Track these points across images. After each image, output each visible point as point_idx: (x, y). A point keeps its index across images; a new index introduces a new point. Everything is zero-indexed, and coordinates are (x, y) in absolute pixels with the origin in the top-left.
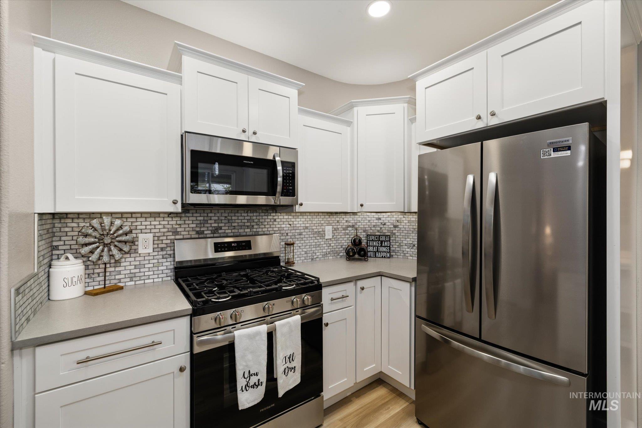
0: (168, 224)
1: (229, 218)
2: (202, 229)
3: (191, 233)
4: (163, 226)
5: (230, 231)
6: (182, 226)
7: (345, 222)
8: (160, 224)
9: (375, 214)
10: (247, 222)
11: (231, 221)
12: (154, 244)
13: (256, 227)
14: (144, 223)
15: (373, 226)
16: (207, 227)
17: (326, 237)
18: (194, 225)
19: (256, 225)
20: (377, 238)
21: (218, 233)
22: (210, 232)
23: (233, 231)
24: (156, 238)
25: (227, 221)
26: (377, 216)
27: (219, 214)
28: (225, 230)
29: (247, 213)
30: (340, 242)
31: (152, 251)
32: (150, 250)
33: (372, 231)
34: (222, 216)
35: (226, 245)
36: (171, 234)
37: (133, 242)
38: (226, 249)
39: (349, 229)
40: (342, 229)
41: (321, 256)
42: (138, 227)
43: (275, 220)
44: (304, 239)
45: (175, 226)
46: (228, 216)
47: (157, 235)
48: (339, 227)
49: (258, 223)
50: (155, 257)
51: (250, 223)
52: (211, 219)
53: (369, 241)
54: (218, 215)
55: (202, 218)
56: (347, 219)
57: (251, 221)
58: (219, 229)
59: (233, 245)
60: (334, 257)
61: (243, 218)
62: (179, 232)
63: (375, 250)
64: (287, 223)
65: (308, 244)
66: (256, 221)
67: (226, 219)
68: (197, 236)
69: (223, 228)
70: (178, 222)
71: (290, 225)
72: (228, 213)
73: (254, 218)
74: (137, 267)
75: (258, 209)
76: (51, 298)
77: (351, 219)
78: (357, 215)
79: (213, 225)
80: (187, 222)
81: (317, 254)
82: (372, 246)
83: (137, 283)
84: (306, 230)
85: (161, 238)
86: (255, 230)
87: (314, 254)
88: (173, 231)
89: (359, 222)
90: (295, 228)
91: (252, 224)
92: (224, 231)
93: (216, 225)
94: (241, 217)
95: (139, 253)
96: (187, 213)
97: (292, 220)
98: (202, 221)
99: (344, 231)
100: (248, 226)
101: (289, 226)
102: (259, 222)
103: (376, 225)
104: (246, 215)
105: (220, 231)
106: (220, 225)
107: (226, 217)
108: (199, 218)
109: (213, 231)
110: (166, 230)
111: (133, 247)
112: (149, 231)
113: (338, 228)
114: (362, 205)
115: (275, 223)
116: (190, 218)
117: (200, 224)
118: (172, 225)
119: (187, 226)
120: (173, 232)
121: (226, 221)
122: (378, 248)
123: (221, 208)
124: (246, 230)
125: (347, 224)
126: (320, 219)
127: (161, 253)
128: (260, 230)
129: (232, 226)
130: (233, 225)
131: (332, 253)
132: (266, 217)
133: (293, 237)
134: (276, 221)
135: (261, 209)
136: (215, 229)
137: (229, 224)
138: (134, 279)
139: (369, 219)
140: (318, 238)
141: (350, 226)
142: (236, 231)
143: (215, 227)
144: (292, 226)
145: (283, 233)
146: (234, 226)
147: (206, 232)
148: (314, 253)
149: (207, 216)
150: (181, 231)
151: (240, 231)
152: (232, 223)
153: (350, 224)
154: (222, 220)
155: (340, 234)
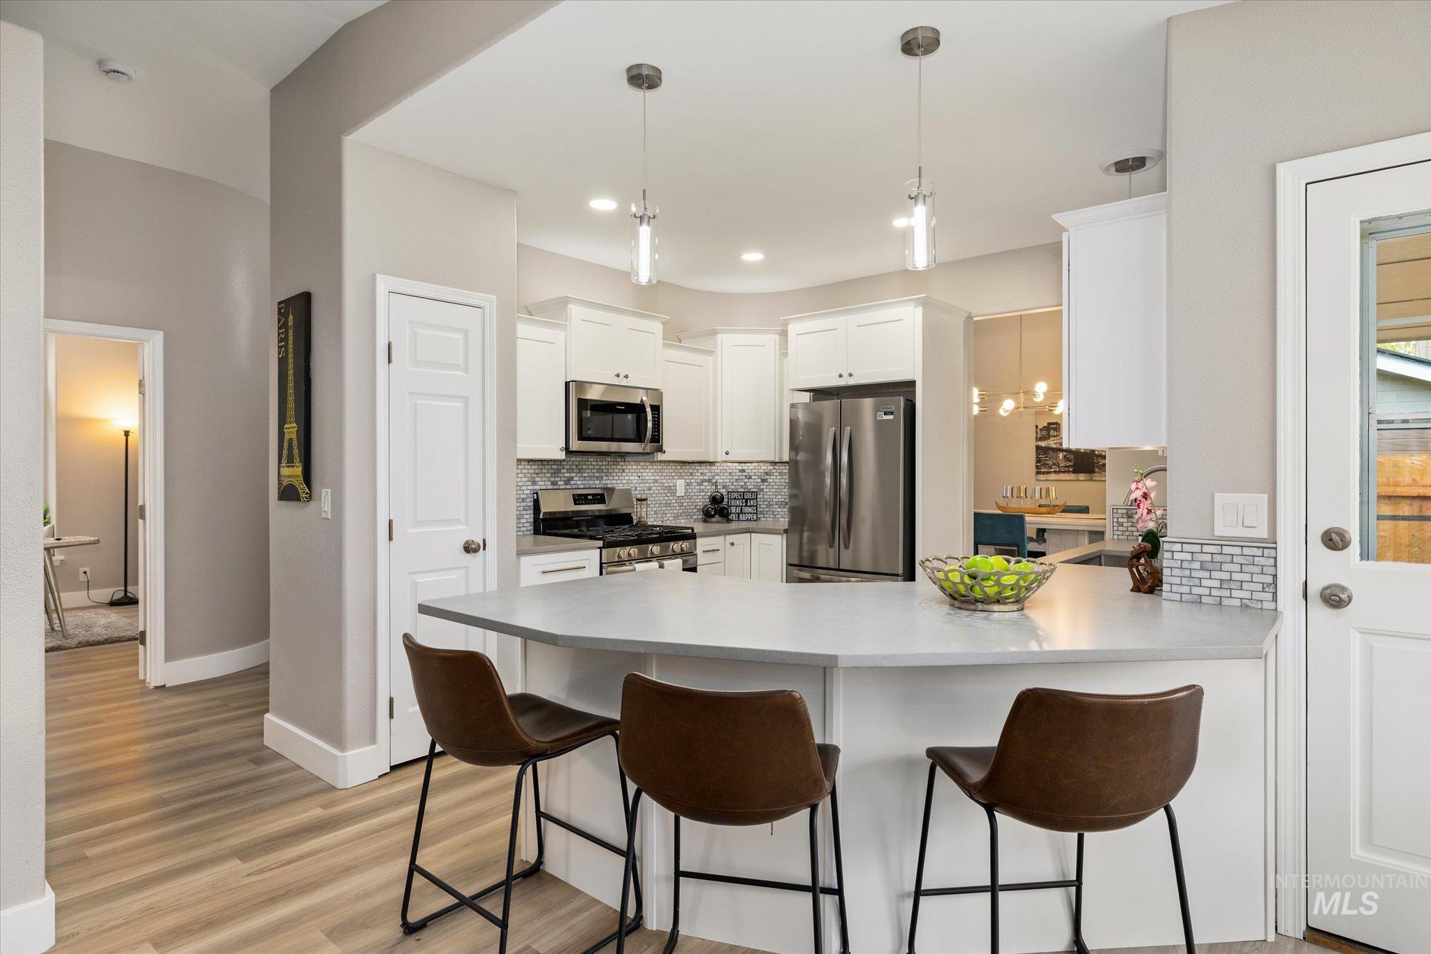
0: (528, 473)
1: (580, 467)
2: (556, 479)
3: (547, 483)
4: (524, 474)
5: (580, 482)
6: (539, 475)
7: (699, 474)
8: (521, 473)
9: (737, 464)
11: (581, 471)
13: (605, 478)
15: (734, 480)
17: (678, 495)
18: (549, 475)
20: (740, 495)
21: (570, 484)
22: (562, 483)
23: (583, 482)
25: (578, 471)
26: (740, 468)
30: (693, 501)
33: (733, 487)
34: (573, 465)
35: (583, 497)
36: (530, 483)
38: (586, 502)
39: (705, 484)
40: (696, 484)
41: (672, 518)
43: (623, 471)
44: (653, 495)
45: (533, 475)
48: (692, 481)
49: (607, 474)
52: (564, 469)
53: (731, 499)
55: (556, 467)
56: (701, 471)
58: (571, 479)
59: (589, 497)
60: (686, 521)
63: (738, 510)
64: (635, 474)
65: (658, 502)
66: (605, 471)
67: (577, 468)
68: (551, 487)
69: (575, 479)
70: (536, 471)
73: (604, 467)
75: (607, 457)
77: (708, 471)
79: (566, 475)
80: (543, 471)
81: (668, 515)
82: (734, 506)
84: (656, 485)
85: (522, 488)
86: (604, 482)
87: (664, 515)
88: (532, 480)
89: (718, 475)
90: (644, 481)
91: (602, 475)
92: (575, 482)
93: (568, 475)
97: (641, 471)
98: (556, 470)
99: (698, 487)
100: (597, 477)
101: (638, 478)
102: (609, 472)
103: (739, 479)
105: (572, 482)
106: (572, 475)
107: (577, 466)
108: (553, 467)
110: (526, 479)
113: (691, 483)
114: (727, 454)
115: (624, 474)
116: (546, 467)
117: (555, 473)
118: (531, 473)
119: (543, 475)
122: (741, 509)
124: (596, 482)
125: (701, 477)
126: (671, 471)
127: (522, 504)
128: (609, 482)
131: (684, 514)
132: (615, 467)
133: (642, 492)
134: (625, 472)
135: (610, 457)
136: (568, 480)
139: (731, 471)
140: (669, 495)
141: (705, 481)
142: (587, 482)
143: (567, 477)
144: (641, 478)
145: (631, 487)
146: (585, 477)
147: (559, 483)
148: (664, 513)
150: (538, 481)
153: (706, 477)
154: (573, 469)
155: (694, 491)
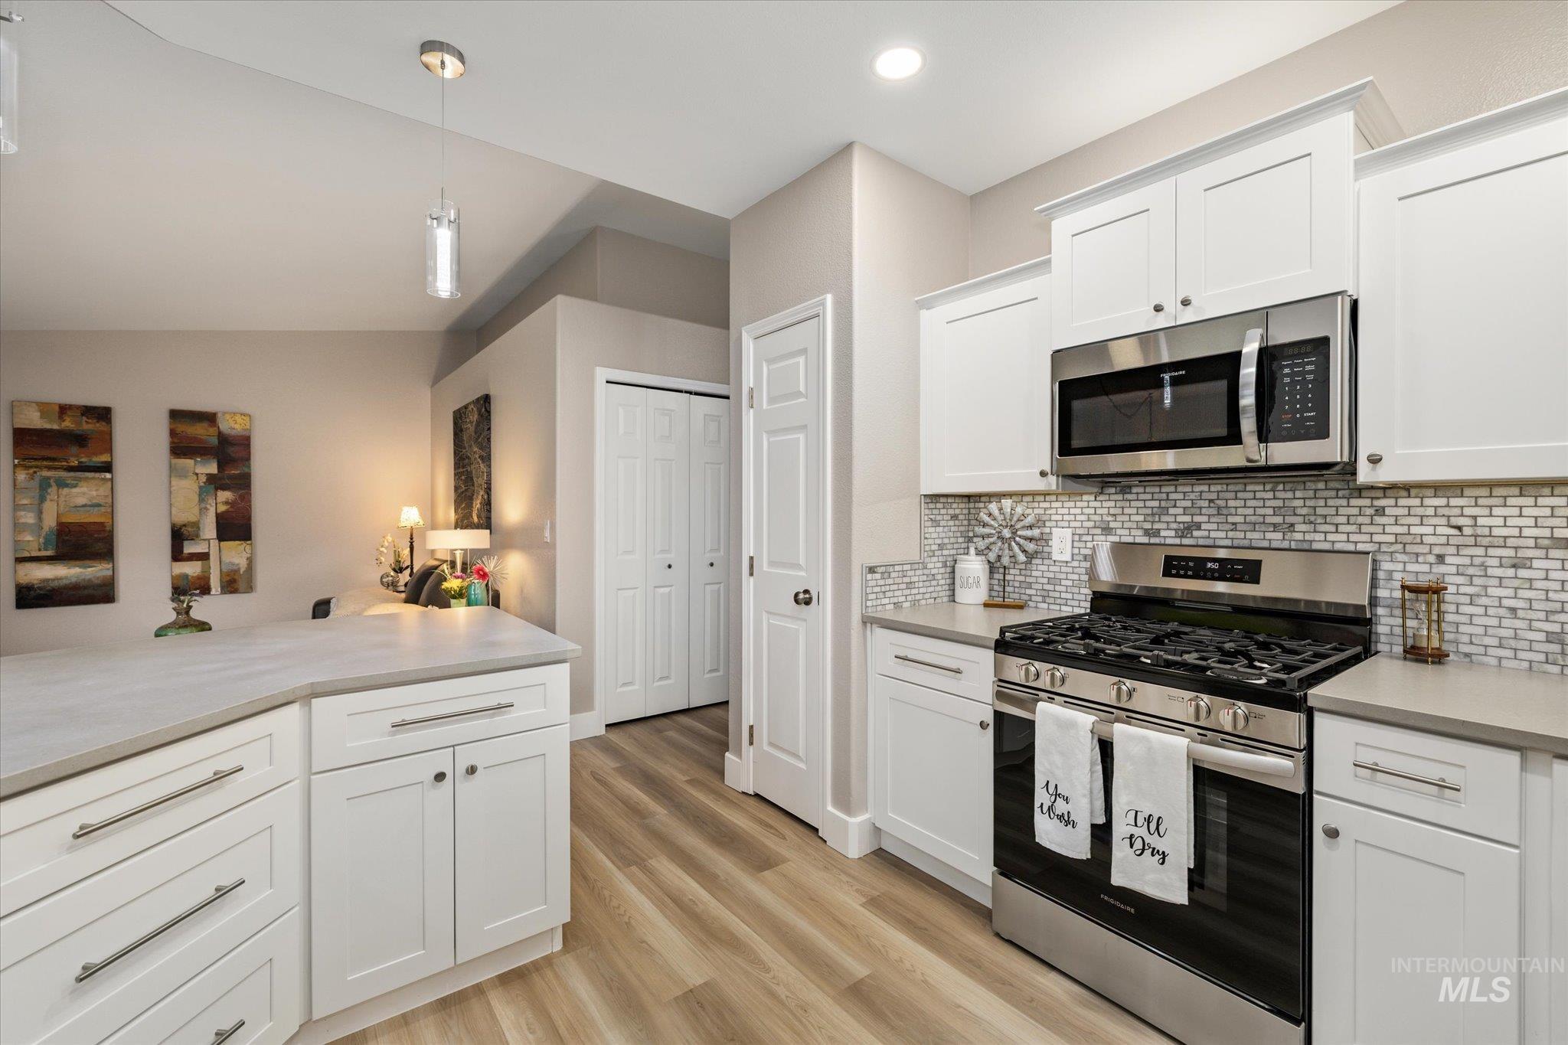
0: (1095, 514)
1: (1221, 503)
2: (1156, 526)
3: (1133, 532)
4: (1087, 516)
5: (1222, 535)
6: (1119, 518)
8: (1082, 513)
10: (1272, 513)
11: (1225, 511)
12: (1073, 547)
13: (1301, 527)
14: (1060, 511)
16: (1168, 523)
18: (1141, 518)
19: (1304, 523)
21: (1192, 537)
22: (1173, 533)
23: (1231, 534)
24: (1077, 538)
25: (1214, 511)
27: (1194, 494)
28: (1209, 531)
29: (1273, 490)
31: (1069, 559)
32: (1067, 557)
34: (1201, 499)
35: (1191, 564)
36: (1099, 531)
37: (1044, 540)
38: (1190, 573)
42: (1054, 517)
43: (1381, 511)
44: (1540, 584)
45: (1106, 518)
46: (1218, 499)
47: (1078, 531)
49: (1312, 518)
50: (1076, 570)
51: (1284, 516)
52: (1175, 506)
54: (1192, 496)
55: (1156, 504)
57: (1286, 511)
58: (1194, 528)
59: (1209, 565)
61: (1261, 503)
62: (1113, 529)
64: (1441, 521)
66: (1304, 511)
67: (1212, 505)
68: (1146, 540)
69: (1203, 526)
70: (1112, 511)
71: (1459, 528)
72: (1218, 492)
73: (1298, 503)
74: (1052, 581)
75: (1312, 479)
76: (957, 599)
79: (1180, 519)
80: (1126, 511)
83: (1052, 607)
84: (1557, 553)
85: (1085, 538)
86: (1299, 536)
88: (1104, 526)
90: (1484, 541)
91: (1290, 519)
92: (1206, 533)
93: (1187, 519)
94: (1255, 501)
95: (1054, 559)
96: (1128, 493)
98: (1155, 510)
100: (1275, 525)
101: (1453, 531)
102: (1315, 515)
104: (1270, 495)
105: (1196, 533)
106: (1197, 519)
107: (1211, 501)
108: (1148, 504)
109: (1180, 533)
110: (1091, 524)
111: (1046, 549)
112: (1066, 524)
115: (1380, 520)
116: (1133, 504)
117: (1153, 514)
118: (1102, 515)
119: (1126, 518)
120: (1103, 529)
121: (1211, 510)
123: (1197, 480)
124: (1269, 536)
127: (1083, 564)
129: (1227, 522)
130: (1231, 519)
132: (1344, 502)
133: (1472, 571)
134: (1384, 515)
135: (1321, 478)
136: (1185, 528)
137: (1219, 517)
138: (1048, 600)
142: (1241, 535)
143: (1184, 523)
144: (1467, 531)
145: (1417, 555)
146: (1234, 524)
147: (1163, 533)
149: (1168, 499)
150: (1115, 529)
151: (1249, 535)
152: (1227, 515)
154: (1201, 508)
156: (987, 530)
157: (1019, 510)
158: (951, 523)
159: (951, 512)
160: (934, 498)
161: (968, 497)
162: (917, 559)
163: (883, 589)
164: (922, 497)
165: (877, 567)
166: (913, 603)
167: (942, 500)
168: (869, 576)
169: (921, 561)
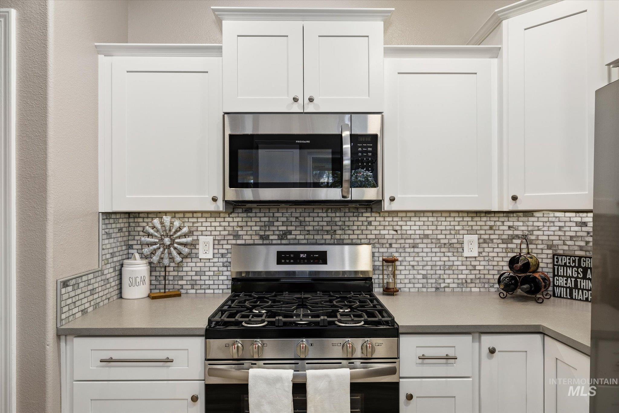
0: (229, 226)
1: (302, 219)
2: (267, 233)
3: (253, 237)
4: (223, 228)
5: (302, 237)
6: (244, 229)
7: (507, 228)
8: (220, 226)
9: (573, 214)
10: (326, 225)
11: (304, 224)
12: (214, 249)
13: (339, 232)
14: (204, 224)
15: (568, 238)
16: (273, 231)
17: (466, 254)
18: (258, 228)
19: (340, 230)
20: (574, 261)
21: (287, 239)
22: (276, 237)
23: (307, 237)
24: (216, 242)
25: (298, 224)
26: (579, 219)
27: (288, 213)
28: (296, 235)
29: (327, 212)
30: (495, 263)
31: (212, 257)
32: (210, 256)
33: (566, 248)
34: (291, 217)
35: (292, 256)
36: (231, 237)
37: (194, 245)
38: (292, 261)
39: (515, 241)
40: (500, 241)
41: (455, 285)
42: (199, 229)
43: (370, 223)
44: (421, 254)
45: (236, 229)
46: (300, 217)
47: (217, 238)
48: (492, 237)
49: (344, 227)
50: (216, 264)
51: (331, 226)
52: (278, 221)
53: (558, 266)
54: (287, 215)
55: (266, 219)
56: (511, 224)
57: (332, 223)
58: (288, 234)
59: (302, 255)
60: (482, 290)
61: (321, 220)
62: (240, 235)
63: (570, 283)
64: (391, 228)
65: (429, 263)
66: (340, 223)
67: (297, 220)
68: (261, 242)
69: (293, 233)
70: (240, 224)
71: (396, 231)
72: (300, 213)
73: (337, 219)
74: (198, 274)
75: (343, 206)
76: (124, 296)
77: (521, 224)
78: (533, 216)
79: (280, 228)
80: (249, 224)
81: (447, 281)
82: (563, 276)
83: (198, 291)
84: (425, 241)
85: (222, 242)
86: (338, 237)
87: (441, 281)
88: (235, 234)
89: (539, 230)
90: (404, 237)
91: (335, 228)
92: (294, 237)
93: (284, 228)
94: (318, 218)
95: (200, 257)
96: (250, 212)
97: (400, 223)
98: (266, 223)
99: (504, 246)
100: (327, 231)
101: (394, 233)
102: (345, 225)
103: (576, 236)
104: (325, 215)
105: (289, 237)
106: (290, 228)
107: (297, 218)
108: (263, 219)
109: (280, 237)
110: (226, 233)
111: (194, 251)
112: (209, 233)
113: (492, 240)
114: (514, 198)
115: (370, 228)
116: (253, 219)
117: (265, 226)
118: (233, 226)
119: (249, 228)
120: (234, 236)
121: (297, 223)
122: (576, 282)
123: (290, 205)
124: (325, 237)
125: (510, 232)
126: (452, 223)
127: (221, 260)
128: (346, 237)
129: (305, 230)
130: (307, 228)
131: (478, 281)
132: (356, 219)
133: (401, 250)
134: (371, 225)
135: (347, 206)
136: (283, 234)
137: (301, 227)
138: (195, 287)
139: (562, 224)
140: (450, 254)
141: (517, 237)
142: (312, 237)
143: (282, 231)
144: (399, 232)
145: (383, 244)
146: (308, 231)
147: (271, 237)
148: (440, 278)
149: (273, 217)
150: (242, 235)
151: (316, 237)
152: (305, 226)
153: (516, 233)
154: (291, 222)
155: (495, 250)
156: (150, 240)
157: (177, 223)
158: (119, 235)
159: (118, 226)
160: (107, 215)
161: (129, 214)
162: (96, 267)
163: (74, 300)
164: (100, 214)
165: (69, 280)
166: (95, 306)
167: (113, 216)
168: (63, 291)
169: (100, 269)
